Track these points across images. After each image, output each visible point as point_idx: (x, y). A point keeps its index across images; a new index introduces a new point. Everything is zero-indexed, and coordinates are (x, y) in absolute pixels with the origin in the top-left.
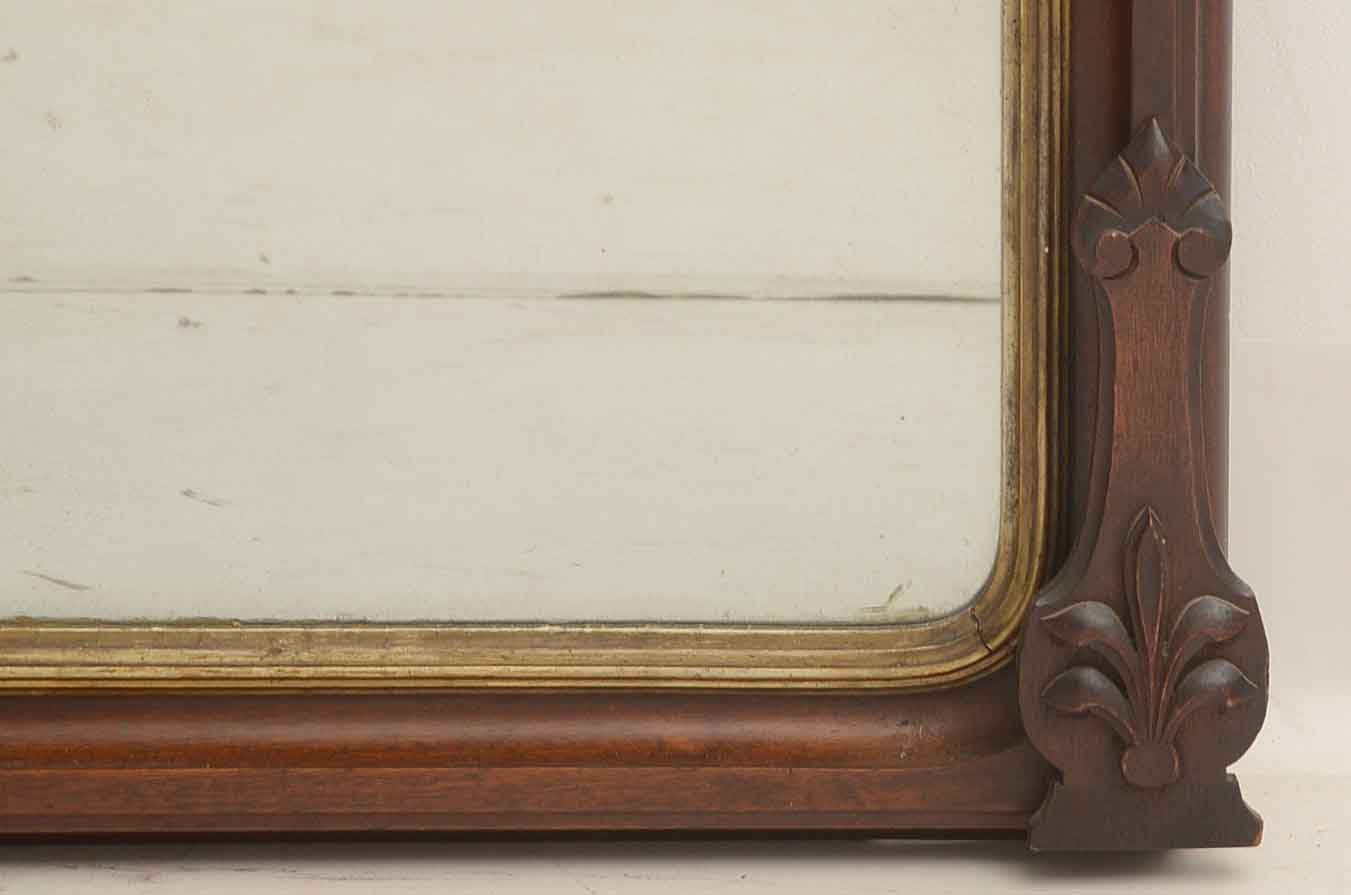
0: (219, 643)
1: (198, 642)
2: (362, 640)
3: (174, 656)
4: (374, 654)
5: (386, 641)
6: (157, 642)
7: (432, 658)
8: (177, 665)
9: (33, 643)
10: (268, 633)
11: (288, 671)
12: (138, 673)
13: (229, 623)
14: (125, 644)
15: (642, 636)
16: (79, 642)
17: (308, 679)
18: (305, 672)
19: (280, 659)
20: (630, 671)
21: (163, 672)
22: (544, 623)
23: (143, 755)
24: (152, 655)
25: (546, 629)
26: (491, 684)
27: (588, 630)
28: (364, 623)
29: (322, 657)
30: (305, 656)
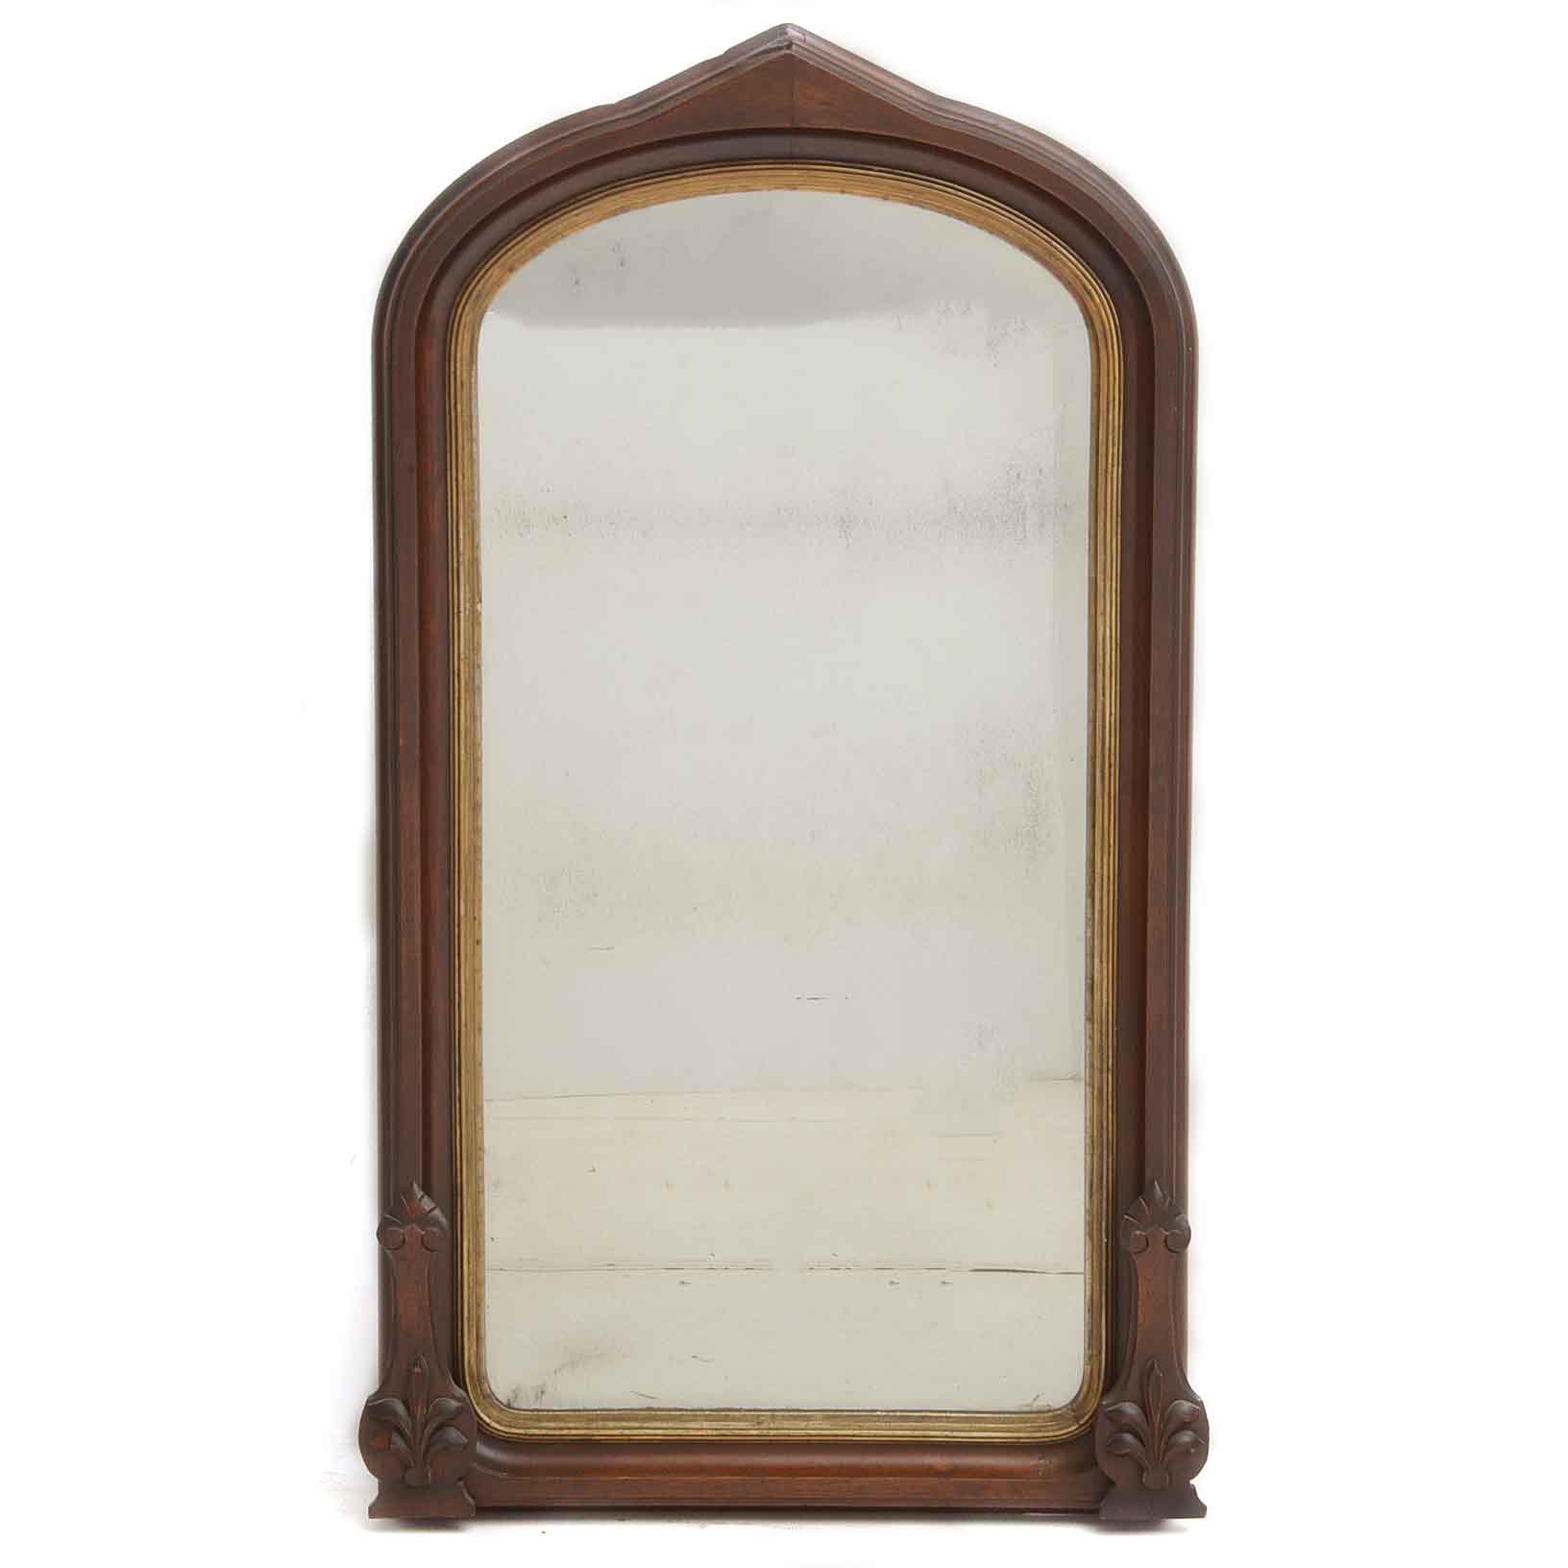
0: (734, 1419)
1: (726, 1418)
2: (796, 1418)
3: (715, 1425)
4: (803, 1425)
5: (808, 1419)
6: (707, 1418)
7: (829, 1427)
8: (716, 1429)
9: (654, 1419)
10: (755, 1415)
11: (765, 1432)
12: (700, 1433)
13: (739, 1410)
14: (694, 1419)
15: (923, 1417)
16: (674, 1418)
17: (774, 1436)
18: (772, 1432)
19: (761, 1427)
20: (917, 1433)
21: (710, 1432)
22: (877, 1411)
23: (701, 1470)
24: (705, 1425)
25: (879, 1413)
26: (854, 1438)
27: (898, 1414)
28: (798, 1410)
29: (780, 1426)
30: (772, 1426)
